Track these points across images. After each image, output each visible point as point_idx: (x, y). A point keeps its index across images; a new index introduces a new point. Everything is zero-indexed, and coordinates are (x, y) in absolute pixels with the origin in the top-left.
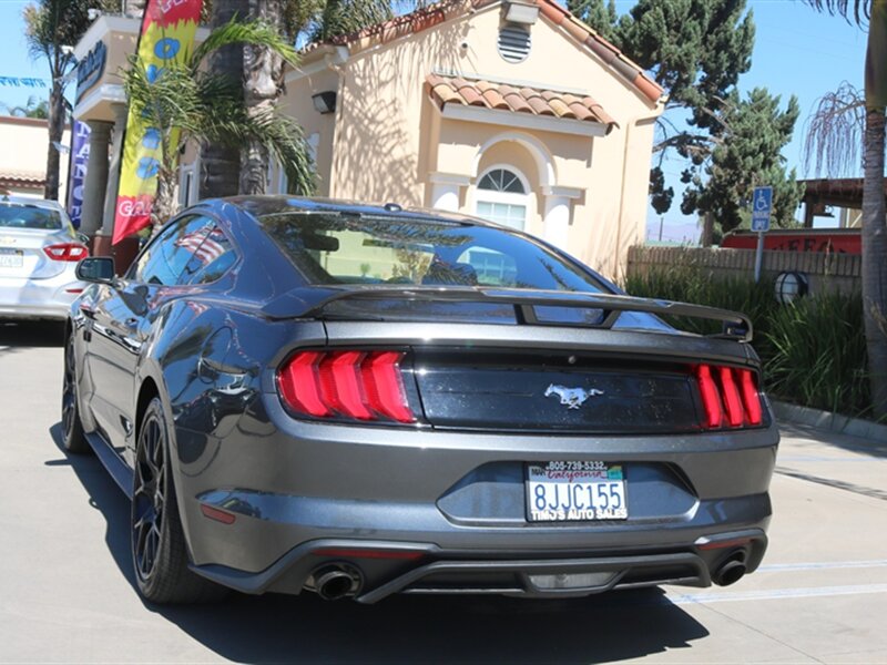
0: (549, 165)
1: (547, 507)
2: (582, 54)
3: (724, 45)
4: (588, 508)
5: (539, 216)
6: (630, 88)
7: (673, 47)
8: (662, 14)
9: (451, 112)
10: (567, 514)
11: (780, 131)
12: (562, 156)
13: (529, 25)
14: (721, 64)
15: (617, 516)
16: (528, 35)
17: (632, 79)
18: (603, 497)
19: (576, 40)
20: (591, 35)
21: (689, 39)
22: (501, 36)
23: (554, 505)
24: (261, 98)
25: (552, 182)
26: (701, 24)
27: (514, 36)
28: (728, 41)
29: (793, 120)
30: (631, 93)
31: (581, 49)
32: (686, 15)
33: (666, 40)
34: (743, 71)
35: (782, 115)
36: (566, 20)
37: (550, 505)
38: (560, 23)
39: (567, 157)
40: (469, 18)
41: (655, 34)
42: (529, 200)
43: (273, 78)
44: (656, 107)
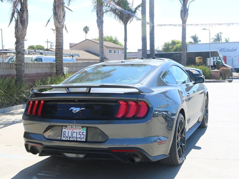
1: (66, 137)
4: (76, 138)
10: (70, 139)
15: (82, 140)
18: (80, 135)
23: (67, 136)
37: (66, 136)
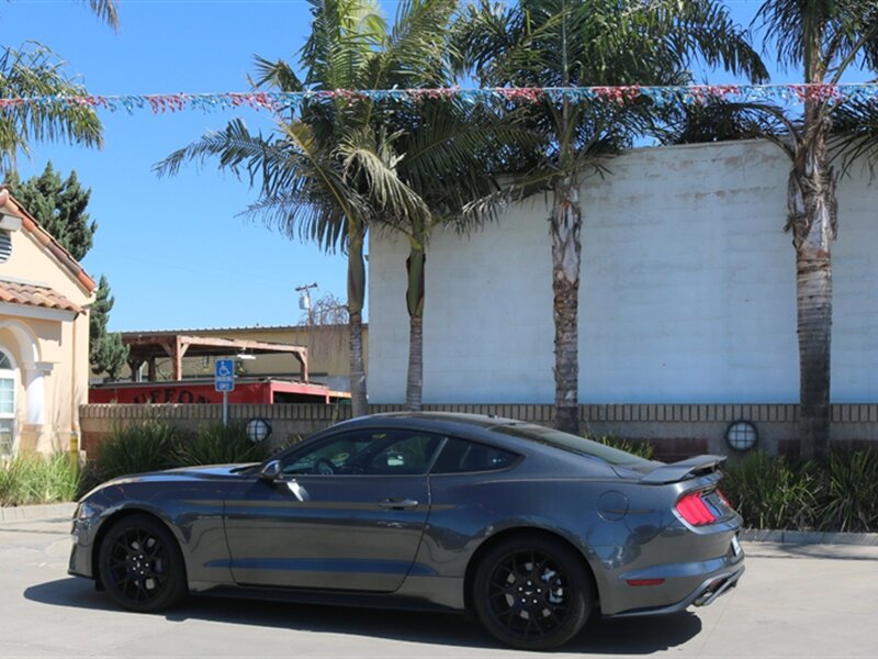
0: (34, 346)
5: (23, 387)
6: (74, 281)
12: (43, 338)
13: (11, 231)
16: (9, 240)
17: (76, 275)
19: (40, 243)
20: (52, 240)
25: (36, 359)
27: (1, 241)
30: (75, 286)
31: (44, 252)
36: (35, 228)
38: (30, 230)
39: (46, 338)
42: (15, 374)
44: (90, 296)
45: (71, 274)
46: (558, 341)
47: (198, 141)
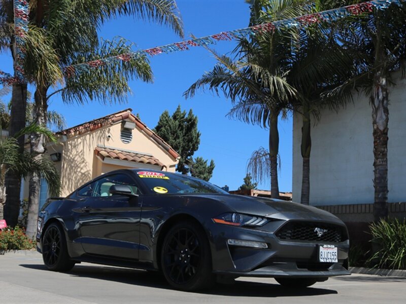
2: (150, 141)
3: (190, 140)
6: (167, 154)
7: (174, 141)
8: (169, 128)
9: (107, 161)
11: (208, 173)
13: (131, 129)
14: (190, 147)
16: (131, 133)
17: (168, 150)
19: (148, 136)
20: (154, 134)
21: (178, 138)
22: (122, 134)
24: (38, 153)
26: (182, 132)
27: (126, 134)
28: (192, 139)
29: (213, 169)
30: (167, 156)
31: (150, 139)
32: (177, 129)
33: (171, 138)
34: (195, 150)
35: (208, 167)
36: (145, 128)
38: (142, 129)
40: (110, 126)
41: (167, 136)
43: (43, 146)
44: (176, 161)
45: (165, 150)
46: (375, 164)
47: (201, 78)
